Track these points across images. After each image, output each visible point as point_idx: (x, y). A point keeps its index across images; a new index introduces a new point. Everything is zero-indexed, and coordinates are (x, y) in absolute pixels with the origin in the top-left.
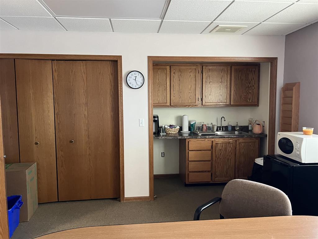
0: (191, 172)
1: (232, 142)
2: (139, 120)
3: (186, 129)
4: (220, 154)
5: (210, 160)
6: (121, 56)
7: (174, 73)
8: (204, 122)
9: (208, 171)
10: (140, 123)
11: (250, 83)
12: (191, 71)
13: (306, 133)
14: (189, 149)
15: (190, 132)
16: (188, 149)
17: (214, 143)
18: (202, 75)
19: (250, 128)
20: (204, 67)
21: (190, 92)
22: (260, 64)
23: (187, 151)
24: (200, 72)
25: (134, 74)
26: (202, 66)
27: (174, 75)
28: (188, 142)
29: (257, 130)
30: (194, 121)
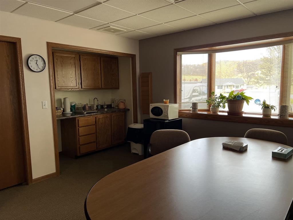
0: (81, 145)
1: (108, 117)
2: (42, 102)
3: (68, 110)
4: (102, 127)
5: (95, 133)
6: (20, 38)
7: (57, 59)
8: (81, 104)
9: (94, 142)
10: (43, 105)
11: (113, 72)
12: (71, 59)
13: (165, 103)
14: (80, 126)
15: (72, 112)
16: (78, 126)
17: (97, 119)
18: (79, 63)
19: (113, 106)
20: (81, 56)
21: (71, 77)
22: (118, 58)
23: (77, 128)
24: (78, 59)
25: (34, 58)
26: (80, 55)
27: (57, 61)
28: (78, 120)
29: (122, 106)
30: (74, 103)
